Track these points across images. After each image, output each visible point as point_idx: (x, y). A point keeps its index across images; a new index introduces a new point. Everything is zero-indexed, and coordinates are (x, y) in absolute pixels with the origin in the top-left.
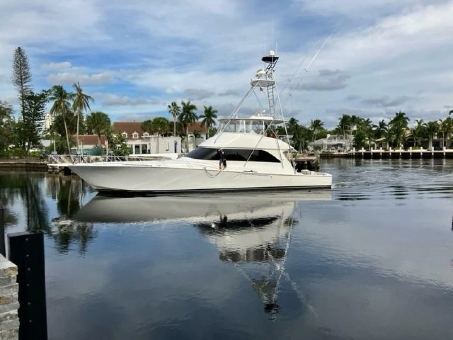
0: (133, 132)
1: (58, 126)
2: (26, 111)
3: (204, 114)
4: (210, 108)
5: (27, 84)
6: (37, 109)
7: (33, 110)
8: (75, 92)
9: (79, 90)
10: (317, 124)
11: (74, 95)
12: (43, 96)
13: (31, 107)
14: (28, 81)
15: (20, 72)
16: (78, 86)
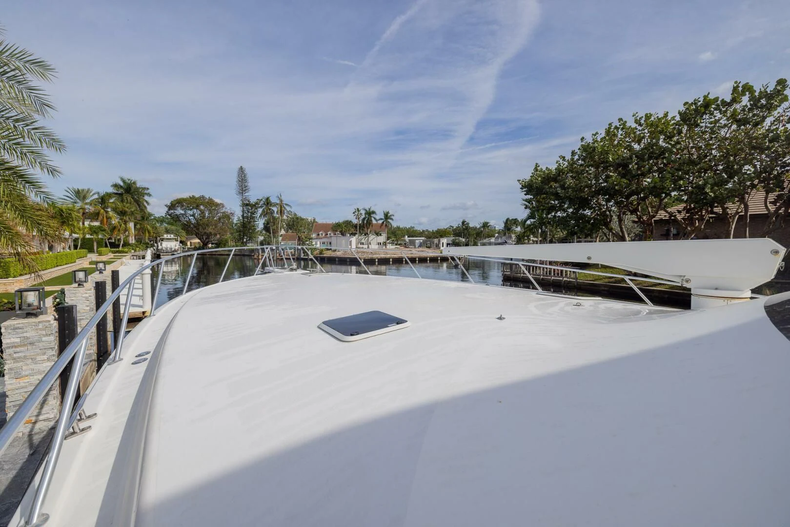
0: (329, 231)
1: (266, 228)
2: (245, 215)
3: (383, 218)
4: (388, 213)
5: (246, 194)
6: (253, 213)
7: (250, 214)
8: (278, 202)
9: (281, 201)
10: (485, 225)
11: (277, 204)
12: (257, 203)
13: (248, 212)
14: (247, 192)
15: (242, 186)
16: (280, 197)
